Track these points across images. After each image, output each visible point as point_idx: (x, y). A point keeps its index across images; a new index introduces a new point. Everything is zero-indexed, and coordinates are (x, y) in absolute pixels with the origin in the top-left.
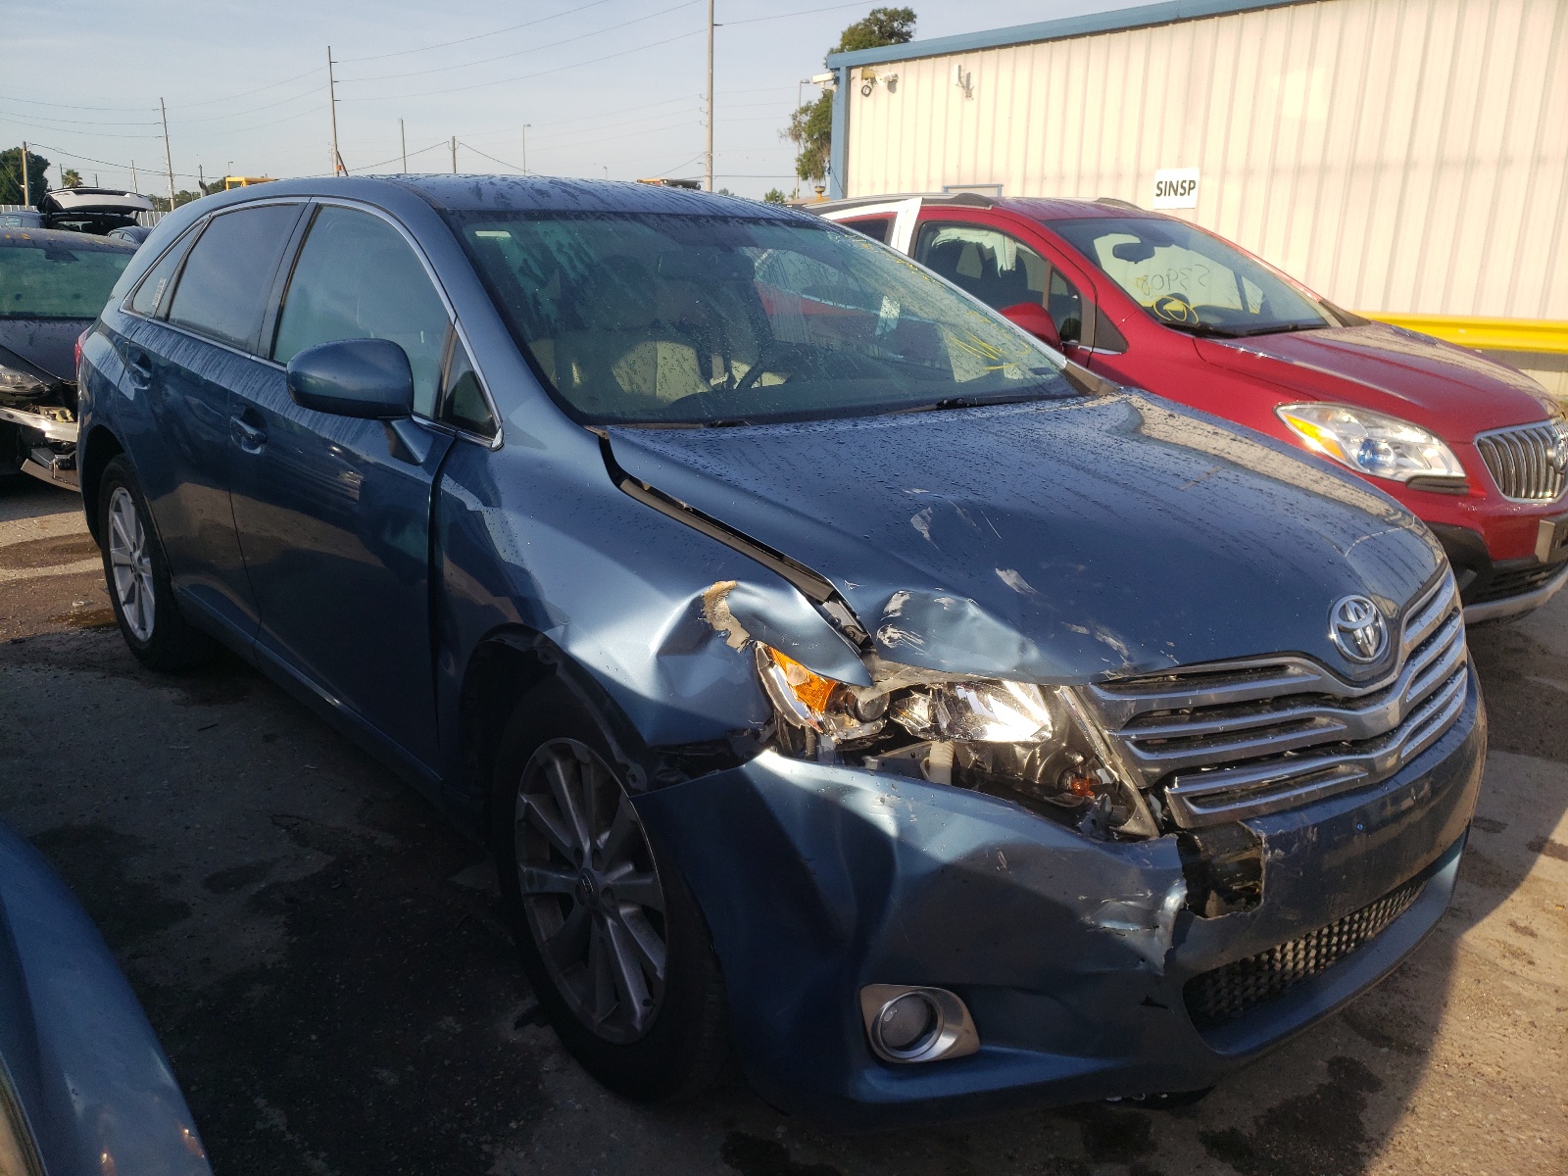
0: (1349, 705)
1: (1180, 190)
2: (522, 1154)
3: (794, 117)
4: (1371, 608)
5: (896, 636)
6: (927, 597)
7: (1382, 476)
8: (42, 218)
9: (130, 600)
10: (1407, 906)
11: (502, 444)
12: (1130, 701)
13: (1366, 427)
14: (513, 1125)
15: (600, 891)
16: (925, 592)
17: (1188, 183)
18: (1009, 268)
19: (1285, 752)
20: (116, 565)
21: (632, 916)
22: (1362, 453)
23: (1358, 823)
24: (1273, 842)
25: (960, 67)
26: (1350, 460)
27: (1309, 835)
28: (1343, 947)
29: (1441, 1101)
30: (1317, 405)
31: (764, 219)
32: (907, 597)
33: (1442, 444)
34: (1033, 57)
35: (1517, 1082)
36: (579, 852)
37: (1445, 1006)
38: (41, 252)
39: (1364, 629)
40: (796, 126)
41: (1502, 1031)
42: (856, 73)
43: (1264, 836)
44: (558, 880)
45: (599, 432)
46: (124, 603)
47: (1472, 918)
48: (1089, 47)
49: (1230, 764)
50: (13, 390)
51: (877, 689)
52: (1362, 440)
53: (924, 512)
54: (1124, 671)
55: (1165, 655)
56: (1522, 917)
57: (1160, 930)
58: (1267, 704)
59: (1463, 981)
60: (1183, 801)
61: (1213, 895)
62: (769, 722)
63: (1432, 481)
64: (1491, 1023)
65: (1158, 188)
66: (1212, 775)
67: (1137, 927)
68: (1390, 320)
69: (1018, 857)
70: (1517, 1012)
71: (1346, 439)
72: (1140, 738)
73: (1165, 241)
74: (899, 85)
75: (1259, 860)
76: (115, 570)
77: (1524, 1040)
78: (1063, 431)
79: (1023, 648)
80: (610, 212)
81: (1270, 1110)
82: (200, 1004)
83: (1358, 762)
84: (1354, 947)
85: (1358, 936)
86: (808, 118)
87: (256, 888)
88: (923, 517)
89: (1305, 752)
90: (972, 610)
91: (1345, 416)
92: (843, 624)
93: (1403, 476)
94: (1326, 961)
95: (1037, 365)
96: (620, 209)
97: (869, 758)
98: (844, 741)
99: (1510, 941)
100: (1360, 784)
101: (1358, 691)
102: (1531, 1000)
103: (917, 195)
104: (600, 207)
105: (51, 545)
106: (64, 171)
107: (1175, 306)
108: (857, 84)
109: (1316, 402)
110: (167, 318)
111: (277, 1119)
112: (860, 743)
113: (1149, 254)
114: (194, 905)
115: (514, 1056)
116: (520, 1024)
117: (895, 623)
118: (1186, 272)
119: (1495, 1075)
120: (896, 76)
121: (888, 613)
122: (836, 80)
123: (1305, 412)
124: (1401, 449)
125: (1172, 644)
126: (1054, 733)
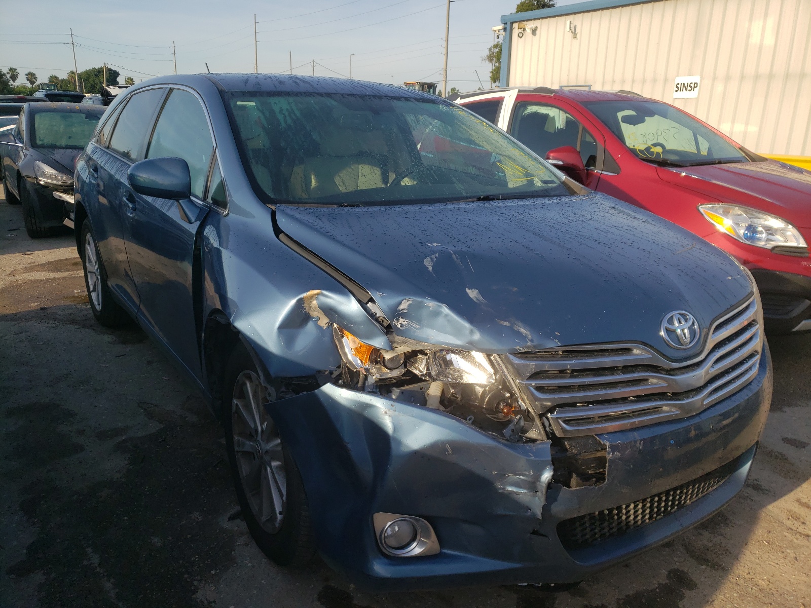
0: (672, 373)
1: (689, 88)
2: (213, 588)
3: (490, 50)
4: (690, 318)
5: (405, 323)
6: (421, 302)
7: (758, 245)
8: (103, 100)
9: (94, 290)
10: (715, 487)
11: (228, 213)
12: (532, 365)
13: (750, 218)
14: (213, 572)
15: (264, 452)
16: (420, 300)
17: (693, 84)
18: (561, 128)
19: (629, 397)
20: (89, 272)
21: (277, 467)
22: (746, 232)
23: (671, 440)
24: (614, 448)
25: (570, 22)
26: (739, 236)
27: (638, 445)
28: (669, 508)
29: (729, 598)
30: (721, 205)
31: (403, 97)
32: (410, 302)
33: (794, 229)
34: (611, 16)
35: (777, 591)
36: (257, 431)
37: (746, 544)
38: (84, 116)
39: (683, 330)
40: (491, 55)
41: (776, 561)
42: (515, 25)
43: (608, 444)
44: (249, 445)
45: (273, 207)
46: (92, 291)
47: (775, 495)
48: (642, 11)
49: (592, 403)
50: (62, 184)
51: (394, 352)
52: (747, 225)
53: (433, 256)
54: (528, 347)
55: (553, 339)
56: (805, 497)
57: (539, 494)
58: (619, 370)
59: (760, 531)
60: (559, 422)
61: (574, 475)
62: (339, 367)
63: (788, 249)
64: (771, 556)
65: (677, 87)
66: (582, 408)
67: (525, 491)
68: (779, 159)
69: (457, 447)
70: (788, 551)
71: (737, 224)
72: (538, 385)
73: (651, 114)
74: (538, 32)
75: (605, 457)
76: (89, 274)
77: (788, 567)
78: (539, 214)
79: (472, 332)
80: (314, 93)
81: (627, 596)
82: (75, 498)
83: (674, 405)
84: (677, 509)
85: (679, 503)
86: (498, 50)
87: (119, 439)
88: (432, 259)
89: (640, 398)
90: (445, 310)
91: (737, 210)
92: (378, 316)
93: (770, 246)
94: (657, 516)
95: (547, 178)
96: (321, 91)
97: (395, 389)
98: (380, 379)
99: (795, 510)
100: (674, 417)
101: (676, 365)
102: (798, 545)
103: (516, 88)
104: (310, 90)
105: (73, 261)
106: (127, 78)
107: (659, 149)
108: (516, 32)
109: (721, 203)
110: (108, 148)
111: (95, 559)
112: (389, 381)
113: (643, 121)
114: (87, 446)
115: (224, 535)
116: (231, 519)
117: (404, 315)
118: (666, 131)
119: (765, 586)
120: (537, 27)
121: (400, 310)
122: (505, 29)
123: (715, 208)
124: (769, 230)
125: (558, 334)
126: (496, 380)
